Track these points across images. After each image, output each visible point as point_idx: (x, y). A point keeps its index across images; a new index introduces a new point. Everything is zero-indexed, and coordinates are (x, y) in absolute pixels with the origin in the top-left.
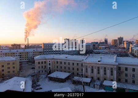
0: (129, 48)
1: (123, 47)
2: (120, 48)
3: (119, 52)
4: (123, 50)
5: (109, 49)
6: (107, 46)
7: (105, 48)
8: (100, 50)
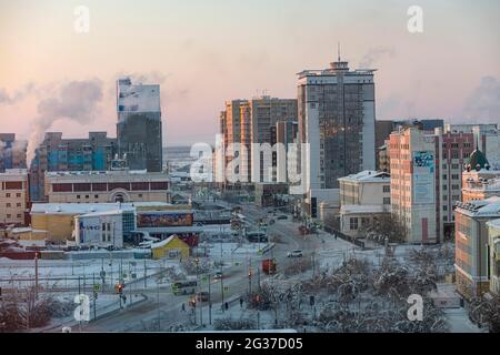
0: (449, 230)
1: (371, 207)
2: (333, 227)
3: (325, 284)
4: (374, 256)
5: (191, 240)
6: (156, 203)
7: (131, 239)
8: (48, 271)
